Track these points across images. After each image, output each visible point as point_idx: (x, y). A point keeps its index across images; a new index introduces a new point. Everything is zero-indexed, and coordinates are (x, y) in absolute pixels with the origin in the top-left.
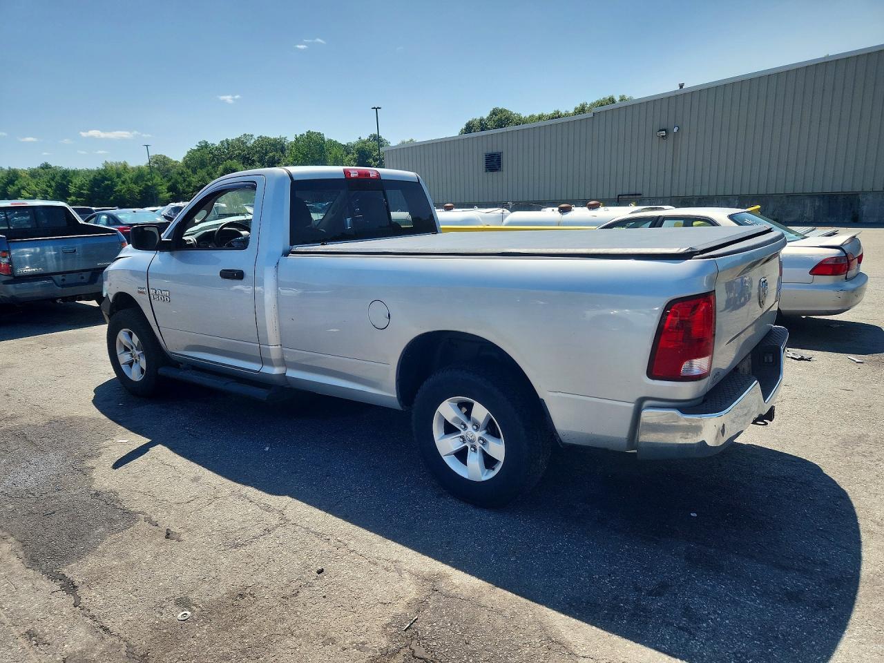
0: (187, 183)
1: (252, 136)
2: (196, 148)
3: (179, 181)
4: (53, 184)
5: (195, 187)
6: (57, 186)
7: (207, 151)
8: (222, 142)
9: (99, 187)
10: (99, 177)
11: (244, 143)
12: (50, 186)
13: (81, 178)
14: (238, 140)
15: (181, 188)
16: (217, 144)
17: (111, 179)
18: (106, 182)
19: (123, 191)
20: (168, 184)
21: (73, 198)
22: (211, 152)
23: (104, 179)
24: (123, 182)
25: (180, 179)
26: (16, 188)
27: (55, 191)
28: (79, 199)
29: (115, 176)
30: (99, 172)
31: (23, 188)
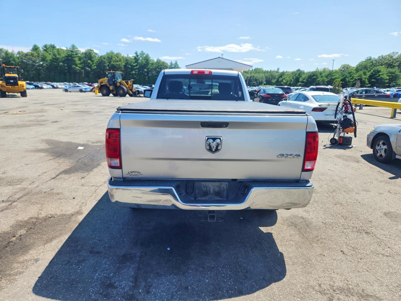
0: (351, 77)
1: (397, 53)
2: (364, 60)
3: (348, 76)
4: (295, 77)
5: (355, 79)
6: (296, 78)
7: (370, 61)
8: (379, 57)
9: (310, 79)
10: (312, 75)
11: (392, 57)
12: (293, 78)
13: (305, 75)
14: (389, 55)
15: (348, 80)
16: (376, 57)
17: (317, 76)
18: (314, 77)
19: (320, 81)
20: (342, 78)
21: (300, 83)
22: (372, 62)
23: (314, 75)
24: (322, 77)
25: (348, 75)
26: (282, 79)
27: (294, 80)
28: (302, 84)
29: (319, 74)
30: (313, 72)
31: (284, 79)
